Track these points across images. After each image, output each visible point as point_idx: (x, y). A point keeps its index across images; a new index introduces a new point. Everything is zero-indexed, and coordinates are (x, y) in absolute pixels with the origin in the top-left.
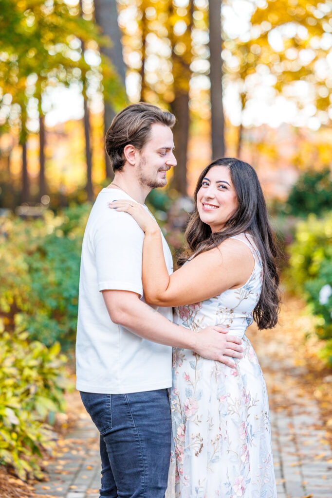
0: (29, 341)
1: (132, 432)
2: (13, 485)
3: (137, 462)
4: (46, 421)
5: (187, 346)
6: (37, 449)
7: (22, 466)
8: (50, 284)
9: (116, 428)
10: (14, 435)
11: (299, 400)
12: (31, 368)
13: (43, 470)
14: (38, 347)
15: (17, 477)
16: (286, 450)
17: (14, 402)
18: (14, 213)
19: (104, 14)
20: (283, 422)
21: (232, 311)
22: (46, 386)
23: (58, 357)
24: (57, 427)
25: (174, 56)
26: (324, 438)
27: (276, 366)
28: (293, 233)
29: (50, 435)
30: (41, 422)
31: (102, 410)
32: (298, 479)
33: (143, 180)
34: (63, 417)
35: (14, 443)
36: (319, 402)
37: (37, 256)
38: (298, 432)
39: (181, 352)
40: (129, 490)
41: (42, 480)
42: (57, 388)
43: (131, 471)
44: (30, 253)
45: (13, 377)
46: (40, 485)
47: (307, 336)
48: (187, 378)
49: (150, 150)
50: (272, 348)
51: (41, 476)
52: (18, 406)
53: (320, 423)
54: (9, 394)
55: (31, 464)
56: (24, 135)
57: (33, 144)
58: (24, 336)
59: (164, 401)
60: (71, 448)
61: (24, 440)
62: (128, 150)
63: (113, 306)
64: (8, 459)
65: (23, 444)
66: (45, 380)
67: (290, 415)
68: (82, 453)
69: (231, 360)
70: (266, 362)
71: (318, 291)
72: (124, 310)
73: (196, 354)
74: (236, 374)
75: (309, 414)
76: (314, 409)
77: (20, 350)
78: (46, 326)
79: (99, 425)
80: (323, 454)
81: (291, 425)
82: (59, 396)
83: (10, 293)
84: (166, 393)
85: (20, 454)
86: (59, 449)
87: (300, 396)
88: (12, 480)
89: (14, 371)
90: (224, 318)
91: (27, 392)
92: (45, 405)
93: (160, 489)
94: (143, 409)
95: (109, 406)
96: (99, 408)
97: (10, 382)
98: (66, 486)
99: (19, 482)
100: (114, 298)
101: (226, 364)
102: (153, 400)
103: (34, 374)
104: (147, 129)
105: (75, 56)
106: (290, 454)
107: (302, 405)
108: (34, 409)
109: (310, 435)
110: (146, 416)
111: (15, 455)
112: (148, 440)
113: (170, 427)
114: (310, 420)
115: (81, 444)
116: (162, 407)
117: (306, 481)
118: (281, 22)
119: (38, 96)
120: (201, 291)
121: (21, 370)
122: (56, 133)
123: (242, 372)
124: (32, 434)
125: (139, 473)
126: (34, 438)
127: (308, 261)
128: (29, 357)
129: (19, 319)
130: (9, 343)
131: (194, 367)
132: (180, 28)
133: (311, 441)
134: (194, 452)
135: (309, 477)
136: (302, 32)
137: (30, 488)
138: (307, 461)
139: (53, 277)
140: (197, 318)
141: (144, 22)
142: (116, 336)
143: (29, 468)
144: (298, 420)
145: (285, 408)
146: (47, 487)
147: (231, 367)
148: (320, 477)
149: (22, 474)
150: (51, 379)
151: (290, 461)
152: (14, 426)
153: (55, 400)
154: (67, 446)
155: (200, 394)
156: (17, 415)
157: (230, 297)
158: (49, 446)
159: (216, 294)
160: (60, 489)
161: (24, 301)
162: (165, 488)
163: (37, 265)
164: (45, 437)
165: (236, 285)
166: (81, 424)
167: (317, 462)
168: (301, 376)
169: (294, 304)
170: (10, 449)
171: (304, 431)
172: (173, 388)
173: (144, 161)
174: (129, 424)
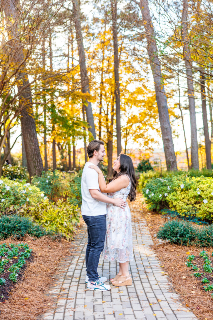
0: (70, 204)
1: (96, 226)
2: (66, 242)
3: (97, 234)
4: (75, 225)
5: (112, 203)
6: (72, 232)
7: (68, 237)
8: (76, 189)
9: (92, 225)
10: (66, 229)
11: (141, 219)
12: (71, 211)
13: (74, 238)
14: (72, 205)
15: (67, 240)
16: (137, 232)
17: (66, 220)
18: (67, 172)
19: (90, 120)
20: (137, 225)
21: (123, 194)
22: (75, 216)
23: (78, 208)
24: (77, 227)
25: (108, 131)
26: (148, 229)
27: (135, 210)
28: (139, 176)
29: (76, 228)
30: (73, 225)
31: (88, 220)
32: (141, 240)
33: (98, 159)
34: (79, 224)
35: (66, 231)
36: (146, 220)
37: (72, 182)
38: (141, 227)
39: (110, 205)
40: (95, 242)
41: (73, 241)
42: (78, 216)
43: (95, 237)
44: (71, 182)
45: (66, 213)
46: (73, 242)
47: (143, 203)
48: (111, 211)
49: (100, 151)
50: (134, 206)
51: (73, 239)
52: (67, 221)
53: (147, 225)
54: (65, 218)
55: (70, 236)
56: (70, 151)
57: (72, 154)
58: (69, 203)
59: (104, 218)
60: (81, 232)
61: (69, 230)
62: (95, 152)
63: (92, 194)
64: (64, 235)
65: (68, 231)
66: (74, 214)
67: (139, 223)
68: (84, 233)
69: (123, 207)
70: (132, 209)
71: (146, 191)
72: (95, 194)
73: (114, 205)
74: (124, 211)
75: (144, 223)
76: (145, 222)
77: (67, 206)
78: (75, 201)
79: (87, 224)
80: (147, 233)
81: (139, 226)
82: (78, 219)
83: (65, 192)
84: (105, 216)
85: (68, 234)
86: (78, 233)
87: (141, 218)
88: (65, 241)
89: (66, 212)
90: (121, 196)
91: (69, 217)
92: (74, 221)
93: (103, 241)
94: (99, 220)
95: (90, 219)
96: (87, 220)
97: (65, 215)
98: (80, 242)
99: (67, 241)
100: (92, 192)
101: (122, 208)
102: (102, 218)
103: (71, 212)
104: (99, 146)
105: (82, 131)
106: (138, 233)
107: (142, 221)
108: (71, 222)
109: (144, 228)
110: (100, 222)
111: (66, 234)
112: (100, 228)
113: (106, 225)
114: (144, 224)
115: (84, 231)
116: (104, 220)
117: (143, 240)
118: (135, 123)
119: (73, 142)
120: (116, 189)
121: (68, 212)
122: (78, 151)
123: (126, 210)
124: (71, 228)
125: (97, 237)
126: (71, 229)
127: (143, 183)
128: (70, 208)
129: (68, 198)
130: (65, 205)
131: (113, 209)
132: (110, 124)
133: (144, 230)
134: (112, 231)
135: (144, 239)
136: (140, 125)
137: (70, 243)
138: (143, 235)
139: (76, 188)
140: (115, 196)
141: (100, 122)
142: (92, 201)
143: (70, 237)
144: (141, 224)
145: (137, 221)
146: (75, 242)
147: (123, 209)
148: (146, 239)
149: (68, 239)
150: (76, 214)
151: (139, 235)
152: (66, 226)
153: (77, 219)
154: (80, 231)
155: (115, 216)
156: (66, 223)
157: (123, 191)
158: (75, 231)
159: (119, 190)
160: (78, 243)
161: (69, 194)
162: (104, 241)
163: (72, 185)
164: (74, 229)
165: (125, 187)
166: (84, 226)
167: (146, 235)
168: (142, 213)
169: (139, 194)
170: (65, 232)
171: (142, 227)
172: (107, 214)
173: (99, 155)
174: (95, 224)
